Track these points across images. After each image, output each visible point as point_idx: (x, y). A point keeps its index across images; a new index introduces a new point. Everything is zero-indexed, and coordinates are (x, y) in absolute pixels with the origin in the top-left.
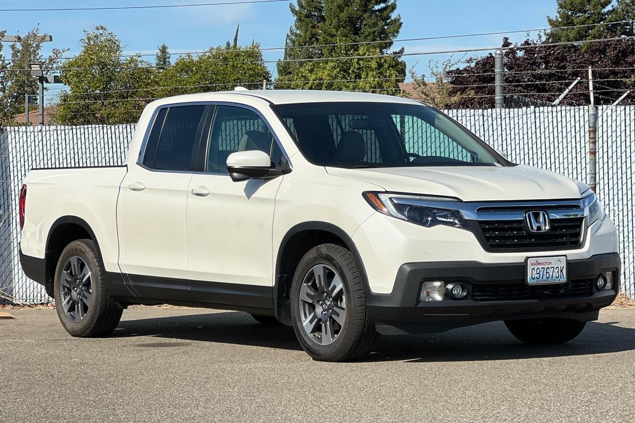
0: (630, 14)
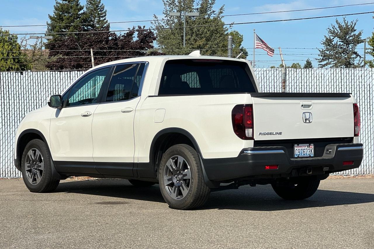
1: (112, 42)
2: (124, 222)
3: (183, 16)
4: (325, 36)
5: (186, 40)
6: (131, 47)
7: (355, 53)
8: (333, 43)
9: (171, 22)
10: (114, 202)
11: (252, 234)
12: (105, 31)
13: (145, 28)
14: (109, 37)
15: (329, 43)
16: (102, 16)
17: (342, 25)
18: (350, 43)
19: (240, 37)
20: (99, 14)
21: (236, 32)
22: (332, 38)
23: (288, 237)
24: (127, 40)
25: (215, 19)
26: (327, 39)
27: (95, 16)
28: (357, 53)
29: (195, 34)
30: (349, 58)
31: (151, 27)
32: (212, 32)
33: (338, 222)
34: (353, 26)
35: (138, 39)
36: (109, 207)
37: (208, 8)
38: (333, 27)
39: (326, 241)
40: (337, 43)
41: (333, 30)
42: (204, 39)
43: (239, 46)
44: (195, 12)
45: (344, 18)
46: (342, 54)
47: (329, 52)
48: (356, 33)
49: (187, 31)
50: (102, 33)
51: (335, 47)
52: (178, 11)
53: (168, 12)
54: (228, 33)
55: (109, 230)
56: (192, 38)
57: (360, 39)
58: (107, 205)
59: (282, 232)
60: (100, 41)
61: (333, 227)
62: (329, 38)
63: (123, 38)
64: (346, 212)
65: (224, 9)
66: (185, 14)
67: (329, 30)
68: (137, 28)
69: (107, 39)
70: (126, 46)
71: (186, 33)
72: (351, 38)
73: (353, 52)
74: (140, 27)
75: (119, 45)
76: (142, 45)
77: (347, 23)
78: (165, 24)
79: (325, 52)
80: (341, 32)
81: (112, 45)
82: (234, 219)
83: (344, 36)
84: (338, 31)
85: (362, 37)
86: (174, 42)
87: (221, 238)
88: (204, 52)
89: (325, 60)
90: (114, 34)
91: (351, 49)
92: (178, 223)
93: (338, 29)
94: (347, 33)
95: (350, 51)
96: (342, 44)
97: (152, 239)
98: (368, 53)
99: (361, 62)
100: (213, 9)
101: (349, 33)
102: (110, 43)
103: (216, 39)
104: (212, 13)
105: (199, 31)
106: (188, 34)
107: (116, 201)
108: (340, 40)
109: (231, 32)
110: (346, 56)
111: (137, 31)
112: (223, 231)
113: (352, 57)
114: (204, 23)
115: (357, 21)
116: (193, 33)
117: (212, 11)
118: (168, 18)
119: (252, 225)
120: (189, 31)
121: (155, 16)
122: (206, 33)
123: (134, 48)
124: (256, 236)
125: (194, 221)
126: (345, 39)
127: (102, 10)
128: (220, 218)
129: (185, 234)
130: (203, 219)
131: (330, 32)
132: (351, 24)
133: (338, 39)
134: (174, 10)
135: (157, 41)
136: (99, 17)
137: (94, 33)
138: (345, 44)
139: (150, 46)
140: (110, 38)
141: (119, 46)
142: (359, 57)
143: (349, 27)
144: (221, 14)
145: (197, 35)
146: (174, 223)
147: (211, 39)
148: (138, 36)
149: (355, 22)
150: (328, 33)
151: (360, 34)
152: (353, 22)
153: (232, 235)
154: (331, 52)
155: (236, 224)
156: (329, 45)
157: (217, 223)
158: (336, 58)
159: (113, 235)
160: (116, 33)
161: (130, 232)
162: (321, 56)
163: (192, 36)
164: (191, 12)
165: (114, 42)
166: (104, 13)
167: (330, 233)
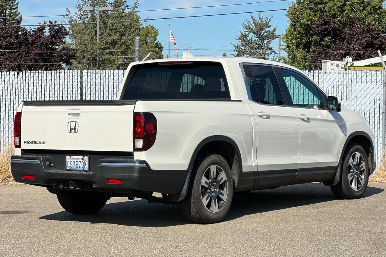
0: (4, 7)
1: (21, 37)
2: (21, 234)
3: (97, 10)
4: (240, 32)
5: (100, 35)
6: (42, 42)
7: (270, 49)
8: (248, 38)
9: (85, 16)
10: (14, 211)
11: (153, 248)
12: (15, 26)
13: (56, 23)
14: (19, 31)
15: (244, 38)
16: (13, 8)
17: (257, 20)
18: (265, 39)
19: (155, 31)
20: (10, 6)
21: (151, 26)
22: (247, 34)
23: (189, 251)
24: (38, 35)
25: (130, 14)
26: (242, 34)
27: (7, 8)
28: (271, 48)
29: (109, 29)
30: (264, 54)
31: (64, 21)
32: (126, 27)
33: (241, 232)
34: (268, 22)
35: (49, 34)
36: (7, 217)
37: (122, 3)
38: (248, 23)
39: (228, 254)
40: (252, 39)
41: (248, 25)
42: (118, 34)
43: (155, 40)
44: (109, 6)
45: (259, 14)
46: (257, 50)
47: (244, 47)
48: (271, 29)
49: (101, 25)
50: (11, 27)
51: (250, 43)
52: (91, 5)
53: (81, 6)
54: (143, 27)
55: (4, 245)
56: (106, 32)
57: (274, 35)
58: (6, 214)
59: (184, 245)
60: (9, 36)
61: (236, 238)
62: (244, 34)
63: (33, 33)
64: (251, 221)
65: (138, 4)
66: (98, 9)
67: (244, 25)
68: (48, 23)
69: (16, 33)
70: (37, 42)
71: (99, 28)
72: (266, 34)
73: (268, 47)
74: (51, 22)
75: (29, 40)
76: (53, 40)
77: (262, 19)
78: (78, 18)
79: (240, 48)
80: (256, 27)
81: (22, 40)
82: (136, 230)
83: (259, 32)
84: (253, 26)
85: (277, 33)
86: (88, 37)
87: (121, 252)
88: (118, 47)
89: (240, 56)
90: (24, 28)
91: (265, 45)
92: (78, 235)
93: (253, 25)
94: (262, 29)
95: (265, 47)
96: (257, 40)
97: (47, 255)
98: (282, 49)
99: (276, 58)
100: (127, 4)
101: (264, 29)
102: (20, 38)
103: (130, 34)
104: (126, 8)
105: (113, 25)
106: (102, 29)
107: (16, 210)
108: (255, 36)
109: (147, 26)
110: (261, 52)
111: (48, 26)
112: (123, 245)
113: (267, 52)
114: (118, 18)
115: (272, 16)
116: (107, 27)
117: (126, 6)
118: (81, 12)
119: (154, 237)
120: (103, 25)
121: (68, 10)
122: (120, 28)
123: (45, 43)
124: (157, 249)
125: (95, 233)
126: (260, 35)
127: (14, 1)
128: (122, 229)
129: (84, 249)
130: (104, 230)
131: (245, 28)
132: (266, 20)
133: (253, 34)
134: (87, 4)
135: (70, 36)
136: (11, 9)
137: (3, 27)
138: (260, 39)
139: (62, 41)
140: (20, 33)
141: (30, 42)
142: (274, 52)
143: (264, 22)
144: (135, 9)
145: (111, 30)
146: (74, 235)
147: (125, 34)
148: (50, 32)
149: (270, 18)
150: (243, 28)
151: (275, 30)
152: (268, 18)
153: (132, 249)
154: (246, 47)
155: (137, 236)
156: (244, 40)
157: (118, 234)
158: (251, 53)
159: (6, 251)
160: (26, 27)
161: (26, 247)
162: (237, 51)
163: (106, 31)
164: (104, 6)
165: (24, 37)
166: (16, 5)
167: (232, 245)
